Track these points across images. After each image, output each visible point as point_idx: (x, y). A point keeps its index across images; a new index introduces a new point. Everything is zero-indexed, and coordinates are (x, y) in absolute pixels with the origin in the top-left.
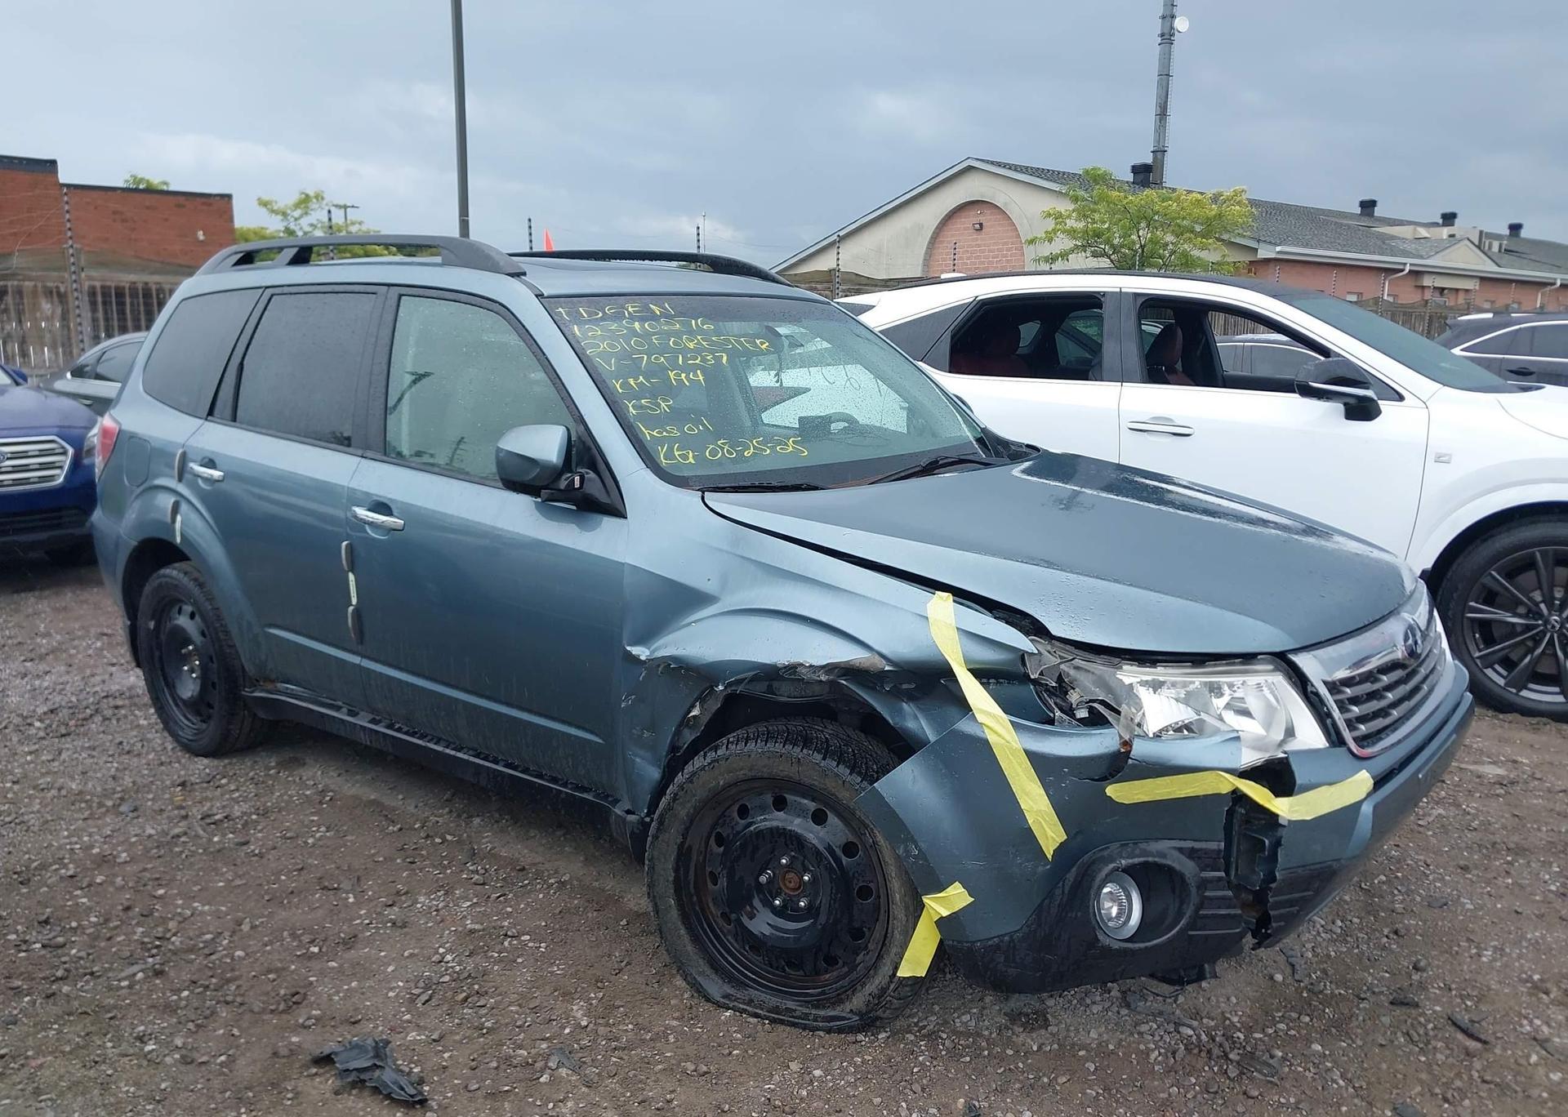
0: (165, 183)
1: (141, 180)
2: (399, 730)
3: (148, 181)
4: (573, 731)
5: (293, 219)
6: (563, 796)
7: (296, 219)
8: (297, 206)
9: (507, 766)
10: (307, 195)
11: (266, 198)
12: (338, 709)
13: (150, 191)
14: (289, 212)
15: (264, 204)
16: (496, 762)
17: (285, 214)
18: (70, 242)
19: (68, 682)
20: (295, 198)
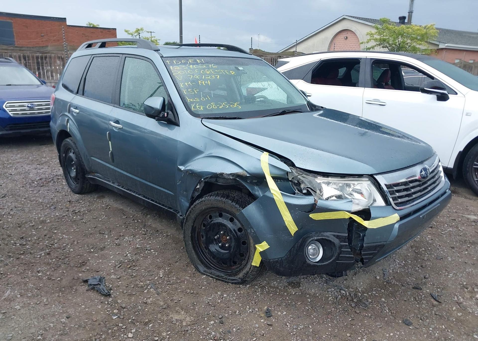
0: (98, 25)
1: (91, 24)
2: (125, 188)
3: (93, 24)
4: (166, 191)
5: (134, 36)
6: (165, 210)
7: (135, 36)
8: (135, 32)
9: (152, 200)
10: (138, 29)
11: (127, 30)
12: (110, 181)
13: (94, 27)
14: (133, 34)
15: (126, 31)
16: (148, 199)
17: (132, 35)
18: (65, 43)
19: (47, 171)
20: (135, 30)
